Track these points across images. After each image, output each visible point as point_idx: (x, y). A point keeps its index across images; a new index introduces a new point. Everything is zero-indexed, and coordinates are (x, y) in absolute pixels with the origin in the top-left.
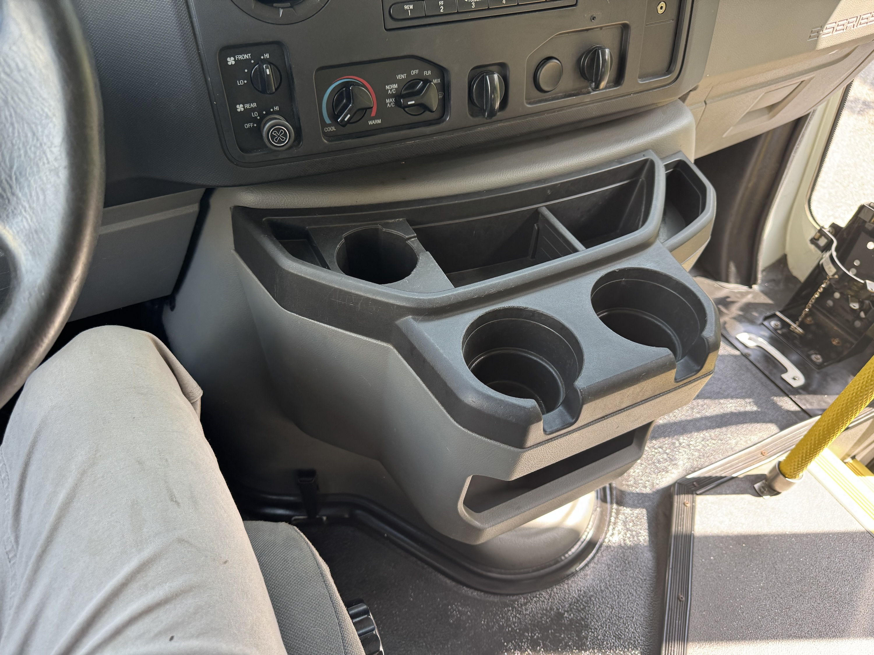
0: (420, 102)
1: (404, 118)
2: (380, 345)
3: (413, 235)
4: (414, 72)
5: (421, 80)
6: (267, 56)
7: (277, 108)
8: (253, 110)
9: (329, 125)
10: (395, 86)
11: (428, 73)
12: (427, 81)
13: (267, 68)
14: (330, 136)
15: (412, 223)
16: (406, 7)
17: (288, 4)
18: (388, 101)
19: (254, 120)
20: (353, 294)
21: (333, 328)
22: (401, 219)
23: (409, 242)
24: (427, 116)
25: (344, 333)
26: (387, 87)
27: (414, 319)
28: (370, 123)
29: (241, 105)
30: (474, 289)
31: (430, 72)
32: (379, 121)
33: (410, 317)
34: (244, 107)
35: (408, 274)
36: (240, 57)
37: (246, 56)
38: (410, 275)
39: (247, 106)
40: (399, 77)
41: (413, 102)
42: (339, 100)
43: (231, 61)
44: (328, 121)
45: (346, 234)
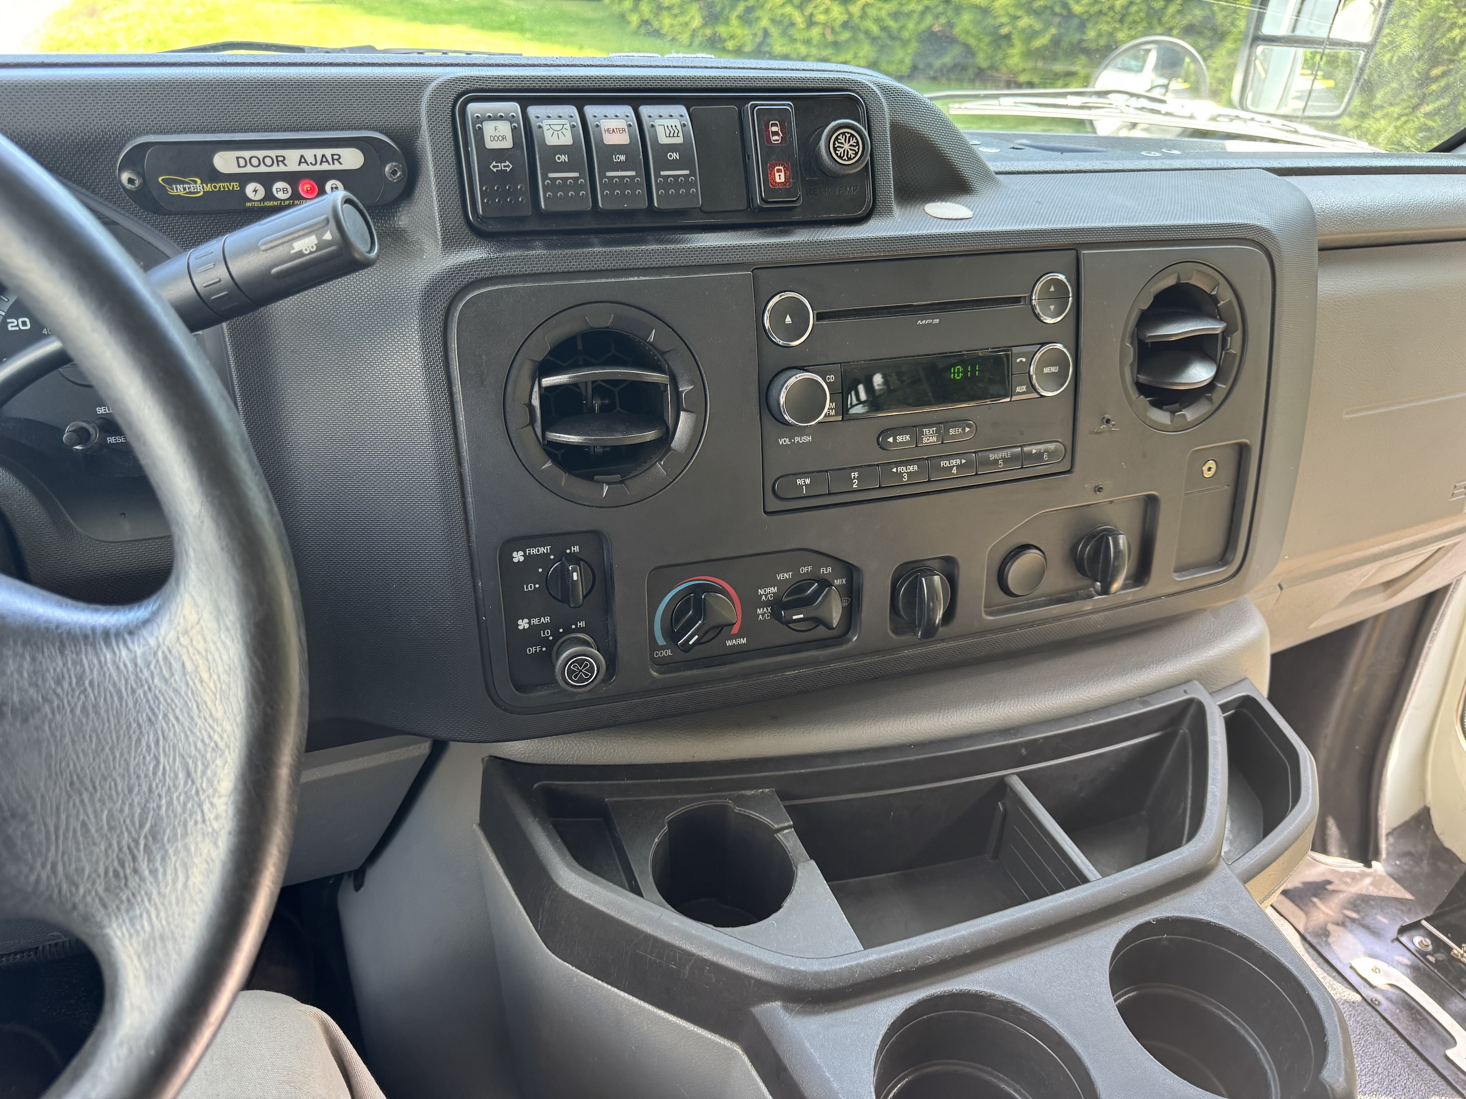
0: (812, 614)
1: (784, 635)
2: (718, 1043)
3: (786, 824)
4: (804, 570)
5: (817, 581)
6: (576, 549)
7: (582, 624)
8: (544, 626)
9: (663, 648)
10: (774, 590)
11: (826, 571)
12: (825, 583)
13: (574, 570)
14: (663, 665)
15: (783, 796)
16: (799, 482)
17: (617, 477)
18: (759, 611)
19: (544, 642)
20: (679, 948)
21: (635, 1000)
22: (767, 790)
23: (779, 836)
24: (821, 632)
25: (653, 1013)
26: (761, 592)
27: (785, 1008)
28: (729, 643)
29: (526, 621)
30: (897, 956)
31: (830, 569)
32: (743, 641)
33: (778, 1004)
34: (529, 623)
35: (777, 907)
36: (534, 551)
37: (542, 550)
38: (781, 910)
39: (535, 621)
40: (780, 577)
41: (802, 616)
42: (682, 612)
43: (518, 557)
44: (661, 641)
45: (671, 815)
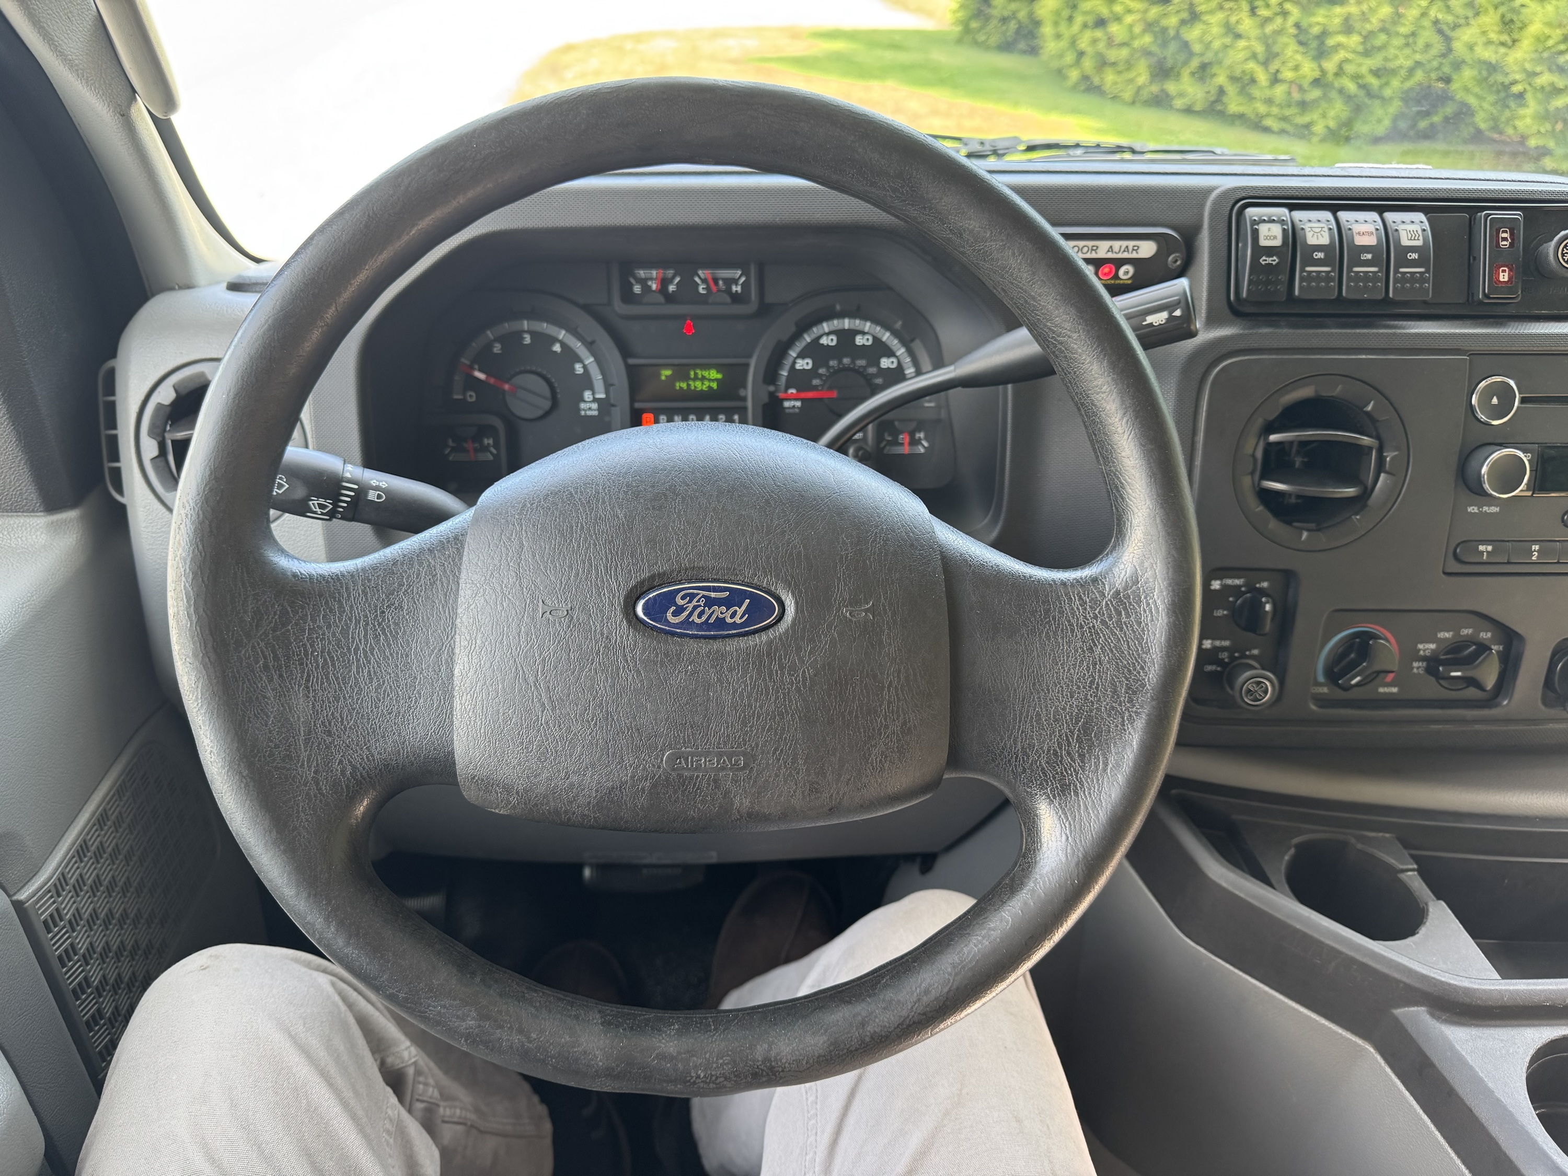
0: (1469, 674)
1: (1432, 689)
3: (1410, 867)
4: (1466, 632)
5: (1475, 644)
6: (1265, 584)
7: (1256, 652)
8: (1223, 649)
9: (1321, 685)
10: (1433, 646)
11: (1486, 636)
12: (1483, 648)
13: (1267, 602)
14: (1323, 702)
15: (1406, 845)
16: (1481, 548)
17: (1312, 526)
18: (1415, 664)
19: (1220, 662)
21: (1267, 989)
22: (1387, 835)
23: (1402, 876)
24: (1472, 693)
25: (1284, 1002)
26: (1420, 646)
27: (1432, 1015)
28: (1381, 690)
29: (1209, 641)
30: (1545, 990)
31: (1489, 635)
32: (1395, 690)
33: (1422, 1009)
34: (1212, 644)
35: (1412, 932)
36: (1229, 582)
37: (1238, 582)
38: (1417, 936)
39: (1218, 643)
40: (1441, 635)
41: (1459, 674)
42: (1345, 654)
43: (1216, 585)
44: (1321, 679)
45: (1296, 841)
